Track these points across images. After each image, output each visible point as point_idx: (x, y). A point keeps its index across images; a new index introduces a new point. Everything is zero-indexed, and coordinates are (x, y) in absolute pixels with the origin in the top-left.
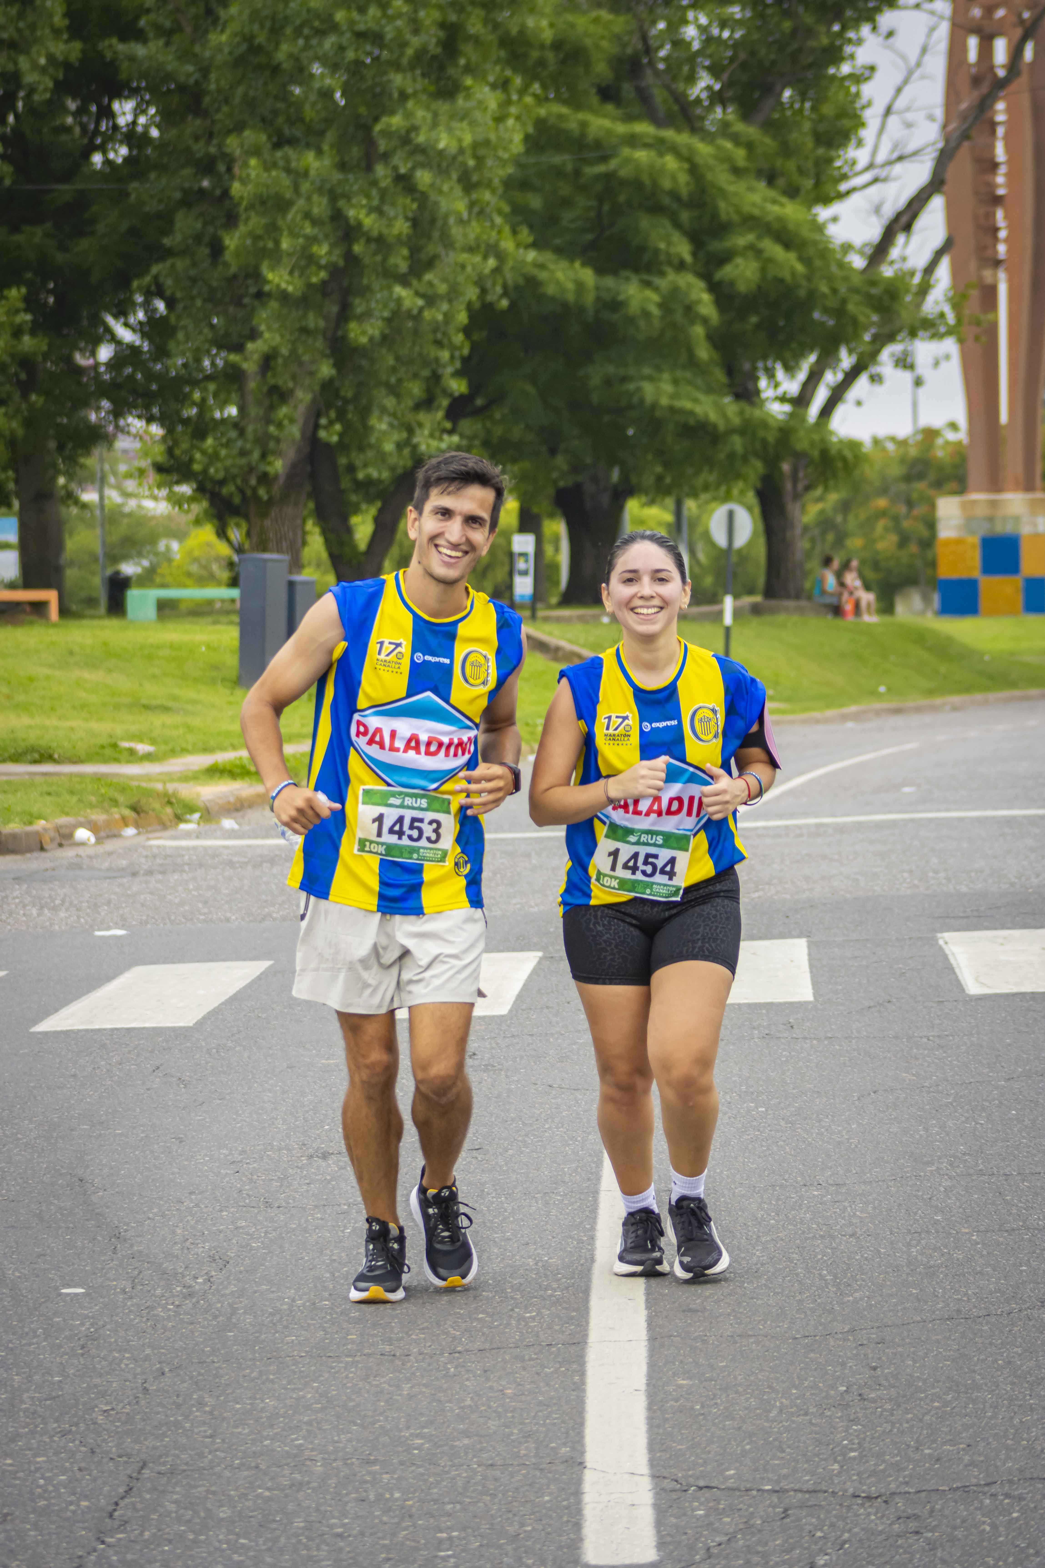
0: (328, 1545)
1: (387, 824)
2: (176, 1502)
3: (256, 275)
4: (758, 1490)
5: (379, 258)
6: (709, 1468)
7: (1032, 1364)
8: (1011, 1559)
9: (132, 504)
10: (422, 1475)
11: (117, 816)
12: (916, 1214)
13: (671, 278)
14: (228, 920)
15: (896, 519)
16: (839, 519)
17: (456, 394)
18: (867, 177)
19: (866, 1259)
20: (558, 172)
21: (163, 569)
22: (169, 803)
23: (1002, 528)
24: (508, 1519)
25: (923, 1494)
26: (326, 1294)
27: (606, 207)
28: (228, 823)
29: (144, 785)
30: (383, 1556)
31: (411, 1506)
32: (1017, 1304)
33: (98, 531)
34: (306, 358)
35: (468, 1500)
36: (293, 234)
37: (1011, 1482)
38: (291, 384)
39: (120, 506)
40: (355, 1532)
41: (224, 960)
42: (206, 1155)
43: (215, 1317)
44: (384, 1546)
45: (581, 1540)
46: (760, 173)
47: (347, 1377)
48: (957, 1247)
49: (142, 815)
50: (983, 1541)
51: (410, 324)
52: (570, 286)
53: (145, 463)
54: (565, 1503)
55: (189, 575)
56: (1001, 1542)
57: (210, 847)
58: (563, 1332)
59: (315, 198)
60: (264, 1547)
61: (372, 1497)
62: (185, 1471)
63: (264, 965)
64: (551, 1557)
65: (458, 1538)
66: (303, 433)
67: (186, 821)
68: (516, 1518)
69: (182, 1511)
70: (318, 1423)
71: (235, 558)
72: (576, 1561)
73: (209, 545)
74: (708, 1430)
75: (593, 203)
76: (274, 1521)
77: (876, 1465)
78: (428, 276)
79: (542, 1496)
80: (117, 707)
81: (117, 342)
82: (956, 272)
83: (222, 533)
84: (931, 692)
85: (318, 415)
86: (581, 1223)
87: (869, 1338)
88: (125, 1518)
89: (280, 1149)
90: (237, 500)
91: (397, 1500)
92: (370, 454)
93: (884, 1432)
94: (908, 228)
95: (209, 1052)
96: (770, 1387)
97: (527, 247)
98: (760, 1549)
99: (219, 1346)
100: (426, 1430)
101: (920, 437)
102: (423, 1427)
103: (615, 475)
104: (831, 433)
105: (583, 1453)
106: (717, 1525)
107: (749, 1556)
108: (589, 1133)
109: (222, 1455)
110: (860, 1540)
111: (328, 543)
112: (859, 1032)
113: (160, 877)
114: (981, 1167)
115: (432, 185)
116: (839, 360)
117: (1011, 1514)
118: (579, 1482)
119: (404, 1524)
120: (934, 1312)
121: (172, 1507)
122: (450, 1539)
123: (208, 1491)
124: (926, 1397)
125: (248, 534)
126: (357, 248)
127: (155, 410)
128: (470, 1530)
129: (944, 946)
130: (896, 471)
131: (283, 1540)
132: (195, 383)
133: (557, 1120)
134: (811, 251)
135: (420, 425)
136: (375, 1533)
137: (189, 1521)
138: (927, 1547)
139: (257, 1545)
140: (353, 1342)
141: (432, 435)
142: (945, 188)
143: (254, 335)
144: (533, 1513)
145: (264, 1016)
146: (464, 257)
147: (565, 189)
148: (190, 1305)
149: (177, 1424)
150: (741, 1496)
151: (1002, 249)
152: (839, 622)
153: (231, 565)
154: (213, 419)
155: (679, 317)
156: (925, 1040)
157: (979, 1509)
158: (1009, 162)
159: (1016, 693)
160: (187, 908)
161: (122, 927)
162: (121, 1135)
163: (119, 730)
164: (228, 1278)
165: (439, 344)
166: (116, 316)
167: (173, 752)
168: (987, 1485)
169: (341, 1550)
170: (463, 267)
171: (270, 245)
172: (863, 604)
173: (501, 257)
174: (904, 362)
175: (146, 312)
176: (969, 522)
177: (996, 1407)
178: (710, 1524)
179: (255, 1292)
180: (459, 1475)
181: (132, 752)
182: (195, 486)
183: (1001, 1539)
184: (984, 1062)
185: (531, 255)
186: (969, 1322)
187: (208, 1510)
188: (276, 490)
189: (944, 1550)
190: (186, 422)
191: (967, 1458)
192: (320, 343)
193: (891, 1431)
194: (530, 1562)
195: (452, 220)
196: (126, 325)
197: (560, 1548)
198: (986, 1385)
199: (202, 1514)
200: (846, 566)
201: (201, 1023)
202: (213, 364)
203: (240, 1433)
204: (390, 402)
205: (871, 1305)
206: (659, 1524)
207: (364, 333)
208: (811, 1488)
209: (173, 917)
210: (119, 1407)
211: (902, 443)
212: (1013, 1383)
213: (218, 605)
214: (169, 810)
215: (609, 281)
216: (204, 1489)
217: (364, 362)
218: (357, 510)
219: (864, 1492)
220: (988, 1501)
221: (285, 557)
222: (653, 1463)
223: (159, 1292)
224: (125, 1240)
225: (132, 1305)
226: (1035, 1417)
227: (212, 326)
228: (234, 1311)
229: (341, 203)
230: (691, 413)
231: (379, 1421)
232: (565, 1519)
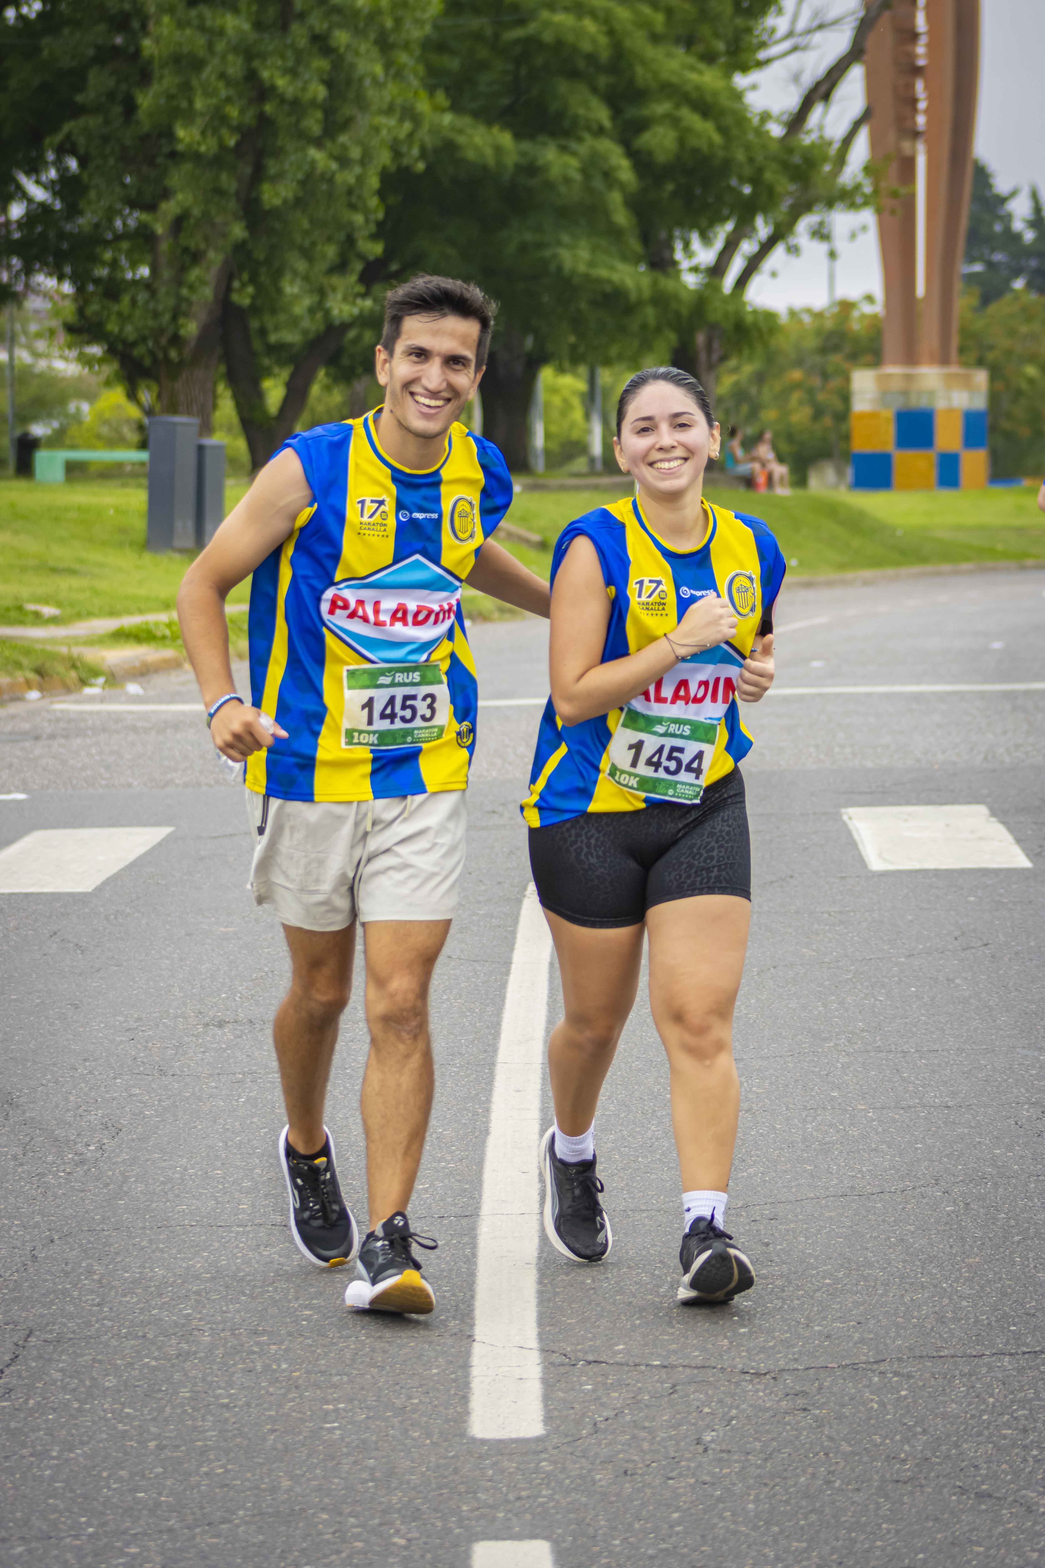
0: (213, 1415)
1: (378, 708)
2: (62, 1370)
3: (170, 135)
4: (647, 1365)
5: (293, 119)
6: (598, 1343)
7: (924, 1242)
8: (898, 1437)
9: (42, 364)
10: (311, 1346)
11: (21, 680)
12: (812, 1090)
13: (588, 144)
14: (130, 785)
15: (811, 392)
16: (753, 390)
17: (371, 258)
18: (786, 45)
19: (762, 1135)
20: (478, 37)
21: (73, 431)
22: (74, 666)
23: (918, 402)
24: (395, 1391)
25: (812, 1371)
26: (218, 1164)
27: (523, 72)
28: (133, 688)
29: (49, 648)
30: (269, 1427)
31: (298, 1377)
32: (910, 1181)
33: (8, 392)
34: (219, 219)
35: (355, 1372)
36: (206, 94)
37: (900, 1360)
38: (202, 246)
39: (30, 367)
40: (240, 1403)
41: (124, 826)
42: (101, 1022)
43: (107, 1185)
44: (270, 1417)
45: (468, 1413)
46: (678, 41)
47: (237, 1247)
48: (853, 1124)
49: (46, 679)
50: (870, 1418)
51: (324, 187)
52: (489, 152)
53: (55, 323)
54: (453, 1376)
55: (99, 437)
56: (889, 1420)
57: (114, 712)
58: (455, 1205)
59: (231, 58)
60: (149, 1417)
61: (259, 1368)
62: (71, 1339)
63: (164, 832)
64: (437, 1431)
65: (344, 1410)
66: (216, 295)
67: (90, 685)
68: (404, 1391)
69: (68, 1379)
70: (207, 1293)
71: (146, 421)
72: (463, 1435)
73: (119, 407)
74: (598, 1305)
75: (510, 67)
76: (160, 1390)
77: (765, 1341)
78: (343, 138)
79: (430, 1369)
80: (23, 569)
81: (30, 200)
82: (875, 143)
83: (132, 395)
84: (842, 566)
85: (230, 277)
86: (477, 1095)
87: (762, 1214)
88: (10, 1386)
89: (176, 1017)
90: (147, 362)
91: (284, 1371)
92: (282, 317)
93: (774, 1308)
94: (826, 97)
95: (107, 918)
96: (661, 1262)
97: (444, 110)
98: (647, 1424)
99: (109, 1214)
100: (314, 1301)
101: (836, 310)
102: (312, 1299)
103: (529, 342)
104: (744, 304)
105: (472, 1326)
106: (604, 1400)
107: (636, 1432)
108: (488, 1005)
109: (110, 1324)
110: (748, 1417)
111: (239, 407)
112: (760, 906)
113: (63, 741)
114: (879, 1043)
115: (348, 46)
116: (754, 229)
117: (898, 1392)
118: (468, 1354)
119: (290, 1396)
120: (827, 1189)
121: (58, 1376)
122: (336, 1410)
123: (94, 1360)
124: (818, 1273)
125: (159, 396)
126: (268, 108)
127: (68, 270)
128: (356, 1402)
129: (848, 822)
130: (811, 343)
131: (168, 1409)
132: (107, 243)
133: (455, 991)
134: (729, 121)
135: (334, 289)
136: (261, 1405)
137: (74, 1390)
138: (814, 1425)
139: (142, 1415)
140: (244, 1211)
141: (345, 299)
142: (866, 57)
143: (166, 194)
144: (421, 1386)
145: (164, 882)
146: (382, 120)
147: (483, 53)
148: (82, 1172)
149: (65, 1292)
150: (629, 1371)
151: (921, 120)
152: (751, 495)
153: (141, 428)
154: (123, 280)
155: (598, 183)
156: (826, 916)
157: (868, 1386)
158: (930, 32)
159: (929, 568)
160: (89, 772)
161: (24, 791)
162: (16, 1000)
163: (24, 592)
164: (120, 1146)
165: (353, 207)
166: (28, 173)
167: (79, 616)
168: (876, 1362)
169: (226, 1420)
170: (377, 130)
171: (184, 104)
172: (776, 477)
173: (416, 118)
174: (821, 234)
175: (58, 170)
176: (884, 395)
177: (887, 1285)
178: (598, 1398)
179: (147, 1160)
180: (347, 1347)
181: (37, 615)
182: (106, 347)
183: (889, 1417)
184: (885, 938)
185: (447, 119)
186: (863, 1198)
187: (93, 1379)
188: (187, 352)
189: (831, 1427)
190: (97, 281)
191: (857, 1336)
192: (232, 205)
193: (782, 1307)
194: (416, 1434)
195: (367, 82)
196: (38, 182)
197: (447, 1421)
198: (878, 1262)
199: (88, 1383)
200: (758, 438)
201: (99, 889)
202: (125, 224)
203: (128, 1302)
204: (301, 265)
205: (765, 1181)
206: (547, 1398)
207: (277, 195)
208: (700, 1364)
209: (74, 782)
210: (7, 1274)
211: (818, 316)
212: (904, 1261)
213: (128, 469)
214: (73, 674)
215: (526, 146)
216: (91, 1357)
217: (277, 225)
218: (268, 373)
219: (753, 1368)
220: (876, 1379)
221: (194, 421)
222: (541, 1337)
223: (50, 1158)
224: (17, 1106)
225: (23, 1172)
226: (926, 1295)
227: (124, 185)
228: (125, 1179)
229: (256, 63)
230: (609, 281)
231: (268, 1291)
232: (452, 1392)
